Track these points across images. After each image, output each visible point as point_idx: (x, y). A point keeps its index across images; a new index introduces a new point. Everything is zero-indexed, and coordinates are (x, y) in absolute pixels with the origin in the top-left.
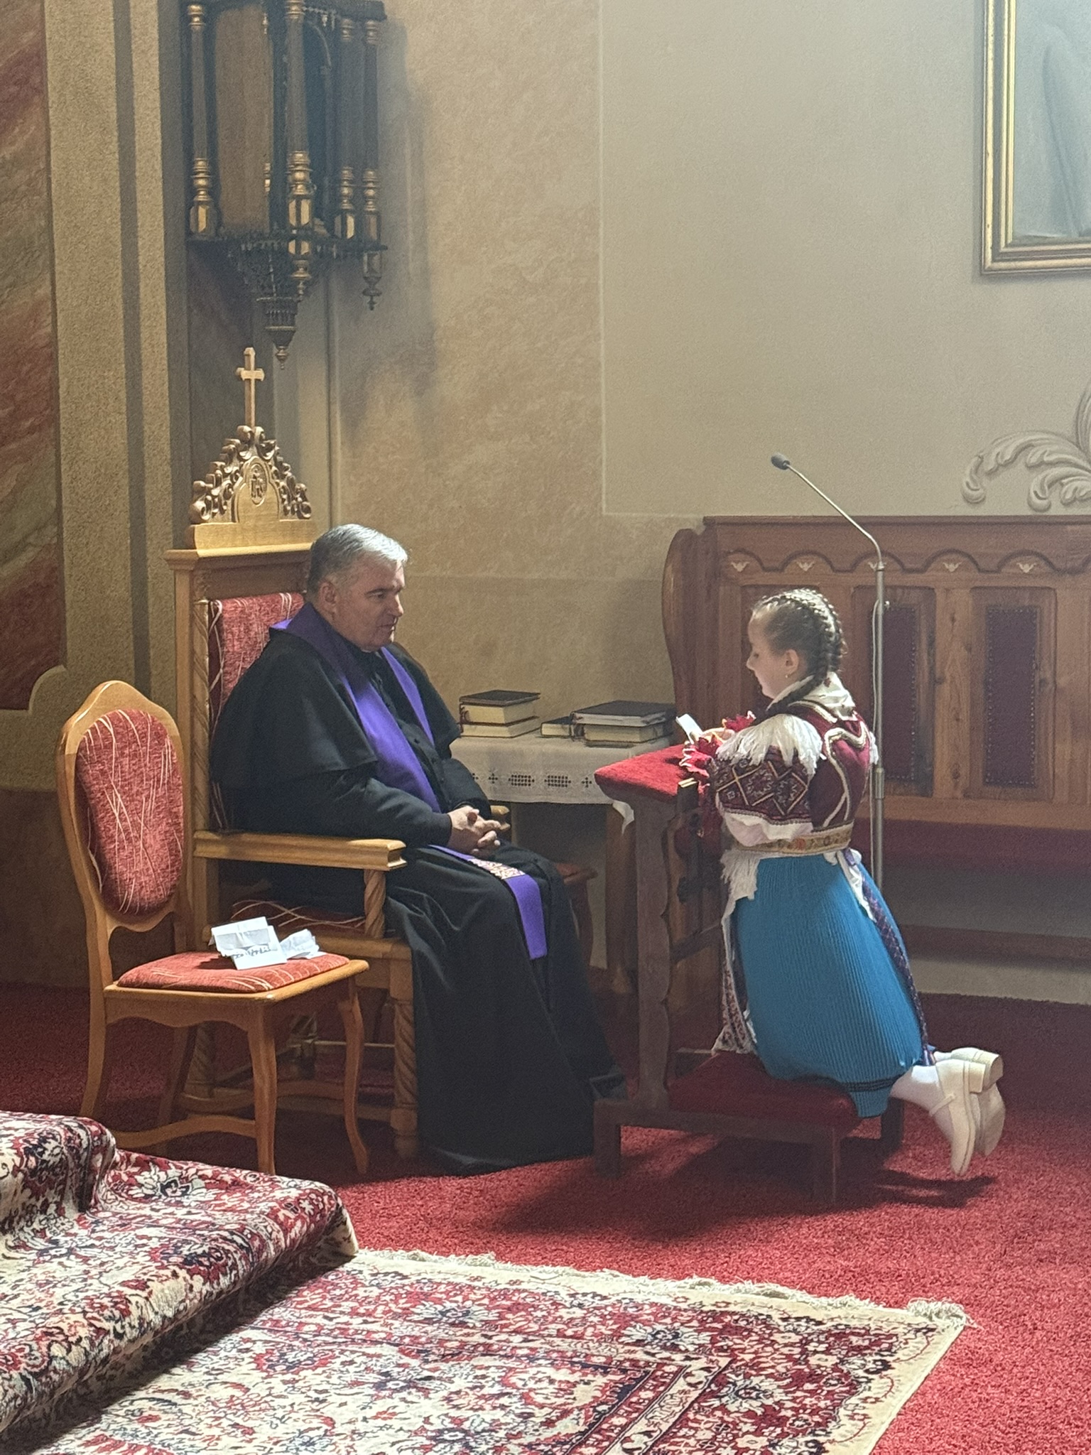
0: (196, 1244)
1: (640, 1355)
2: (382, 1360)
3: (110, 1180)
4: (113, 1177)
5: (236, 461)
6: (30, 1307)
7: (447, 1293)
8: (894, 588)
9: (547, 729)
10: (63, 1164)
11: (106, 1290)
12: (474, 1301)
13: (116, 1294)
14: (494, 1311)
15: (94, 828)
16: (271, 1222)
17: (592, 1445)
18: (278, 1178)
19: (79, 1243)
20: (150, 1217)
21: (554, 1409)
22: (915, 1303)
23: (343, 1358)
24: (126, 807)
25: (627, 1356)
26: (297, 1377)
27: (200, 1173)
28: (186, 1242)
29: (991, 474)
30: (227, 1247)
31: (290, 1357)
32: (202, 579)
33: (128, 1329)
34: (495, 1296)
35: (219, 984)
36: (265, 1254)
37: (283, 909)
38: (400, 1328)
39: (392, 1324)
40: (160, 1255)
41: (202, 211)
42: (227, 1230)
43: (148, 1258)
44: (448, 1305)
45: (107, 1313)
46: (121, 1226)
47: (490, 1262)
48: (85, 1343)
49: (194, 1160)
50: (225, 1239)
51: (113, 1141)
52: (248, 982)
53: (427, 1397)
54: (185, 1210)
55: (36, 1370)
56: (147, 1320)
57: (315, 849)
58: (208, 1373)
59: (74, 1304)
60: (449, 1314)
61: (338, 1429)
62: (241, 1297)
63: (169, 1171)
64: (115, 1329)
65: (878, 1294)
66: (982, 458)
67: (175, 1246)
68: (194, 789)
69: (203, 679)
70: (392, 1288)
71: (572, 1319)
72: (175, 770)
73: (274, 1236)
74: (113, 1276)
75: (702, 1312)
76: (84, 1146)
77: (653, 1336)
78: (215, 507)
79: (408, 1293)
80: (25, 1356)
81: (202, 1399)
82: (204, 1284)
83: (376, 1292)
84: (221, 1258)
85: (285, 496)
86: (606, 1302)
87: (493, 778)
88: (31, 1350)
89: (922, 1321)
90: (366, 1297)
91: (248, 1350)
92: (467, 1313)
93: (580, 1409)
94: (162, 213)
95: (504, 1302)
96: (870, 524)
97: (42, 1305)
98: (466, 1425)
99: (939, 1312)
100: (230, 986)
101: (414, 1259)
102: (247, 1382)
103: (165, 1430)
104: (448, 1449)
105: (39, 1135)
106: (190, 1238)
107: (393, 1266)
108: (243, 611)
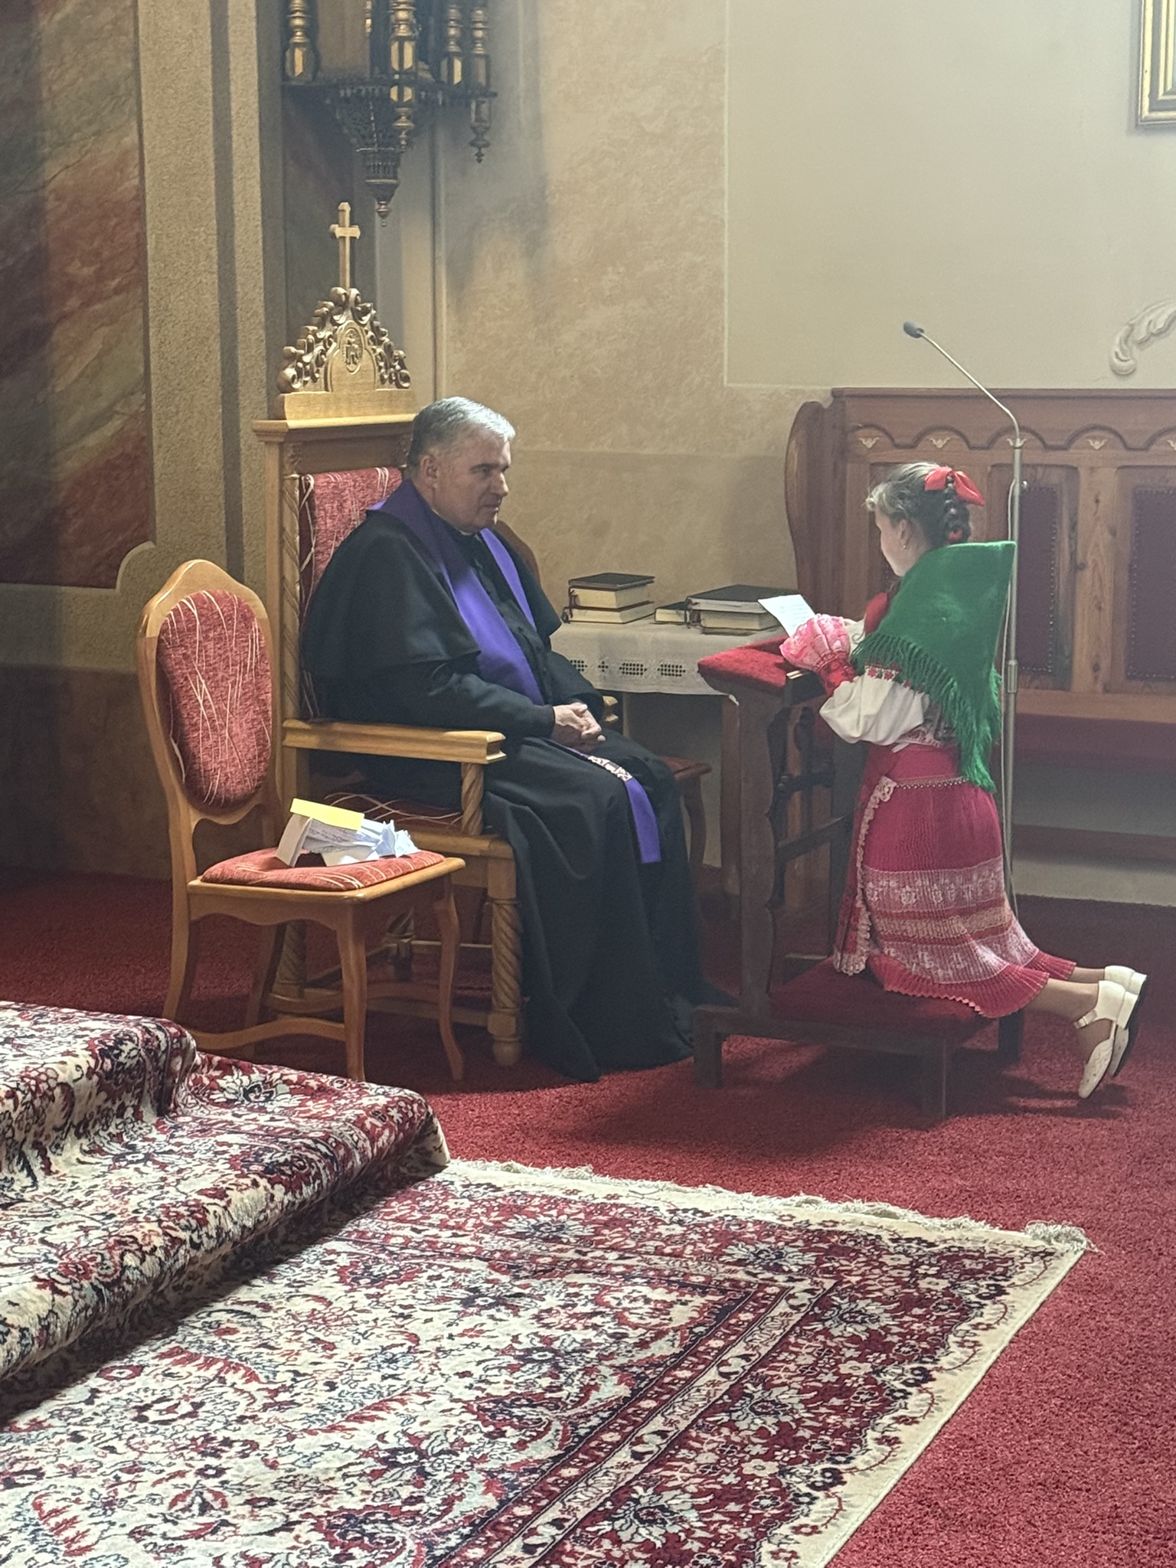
0: (278, 1152)
1: (741, 1275)
2: (471, 1276)
3: (191, 1083)
4: (193, 1081)
5: (329, 325)
6: (103, 1214)
7: (541, 1206)
8: (1031, 466)
9: (662, 615)
10: (140, 1066)
11: (182, 1198)
12: (569, 1216)
13: (193, 1203)
14: (589, 1227)
15: (177, 715)
16: (357, 1130)
17: (688, 1368)
18: (367, 1085)
19: (157, 1149)
20: (231, 1123)
21: (649, 1329)
22: (1034, 1226)
23: (430, 1272)
24: (211, 693)
25: (727, 1275)
26: (382, 1292)
27: (285, 1078)
28: (268, 1150)
29: (1142, 343)
30: (310, 1156)
31: (376, 1270)
32: (292, 452)
33: (205, 1239)
34: (592, 1210)
35: (307, 881)
36: (350, 1164)
37: (376, 803)
38: (491, 1242)
39: (482, 1238)
40: (241, 1164)
41: (299, 54)
42: (311, 1138)
43: (228, 1166)
44: (542, 1219)
45: (183, 1222)
46: (201, 1131)
47: (588, 1175)
48: (160, 1253)
49: (279, 1065)
50: (308, 1147)
51: (193, 1043)
52: (337, 880)
53: (516, 1314)
54: (268, 1117)
55: (108, 1280)
56: (225, 1230)
57: (409, 740)
58: (289, 1285)
59: (150, 1213)
60: (542, 1229)
61: (422, 1347)
62: (326, 1206)
63: (252, 1076)
64: (191, 1239)
65: (995, 1215)
66: (1132, 326)
67: (256, 1153)
68: (283, 674)
69: (293, 558)
70: (484, 1200)
71: (670, 1236)
72: (263, 655)
73: (360, 1144)
74: (190, 1184)
75: (808, 1231)
76: (163, 1048)
77: (756, 1255)
78: (307, 376)
79: (500, 1206)
80: (97, 1265)
81: (282, 1313)
82: (286, 1194)
84: (304, 1167)
85: (382, 364)
86: (707, 1219)
87: (602, 668)
88: (103, 1259)
89: (1040, 1245)
90: (457, 1210)
91: (332, 1262)
92: (561, 1228)
93: (676, 1330)
94: (255, 55)
95: (601, 1217)
96: (1008, 397)
97: (116, 1212)
98: (556, 1345)
99: (1059, 1235)
100: (317, 883)
101: (508, 1170)
102: (329, 1295)
103: (243, 1344)
104: (536, 1369)
105: (116, 1036)
106: (272, 1146)
107: (485, 1178)
108: (336, 487)
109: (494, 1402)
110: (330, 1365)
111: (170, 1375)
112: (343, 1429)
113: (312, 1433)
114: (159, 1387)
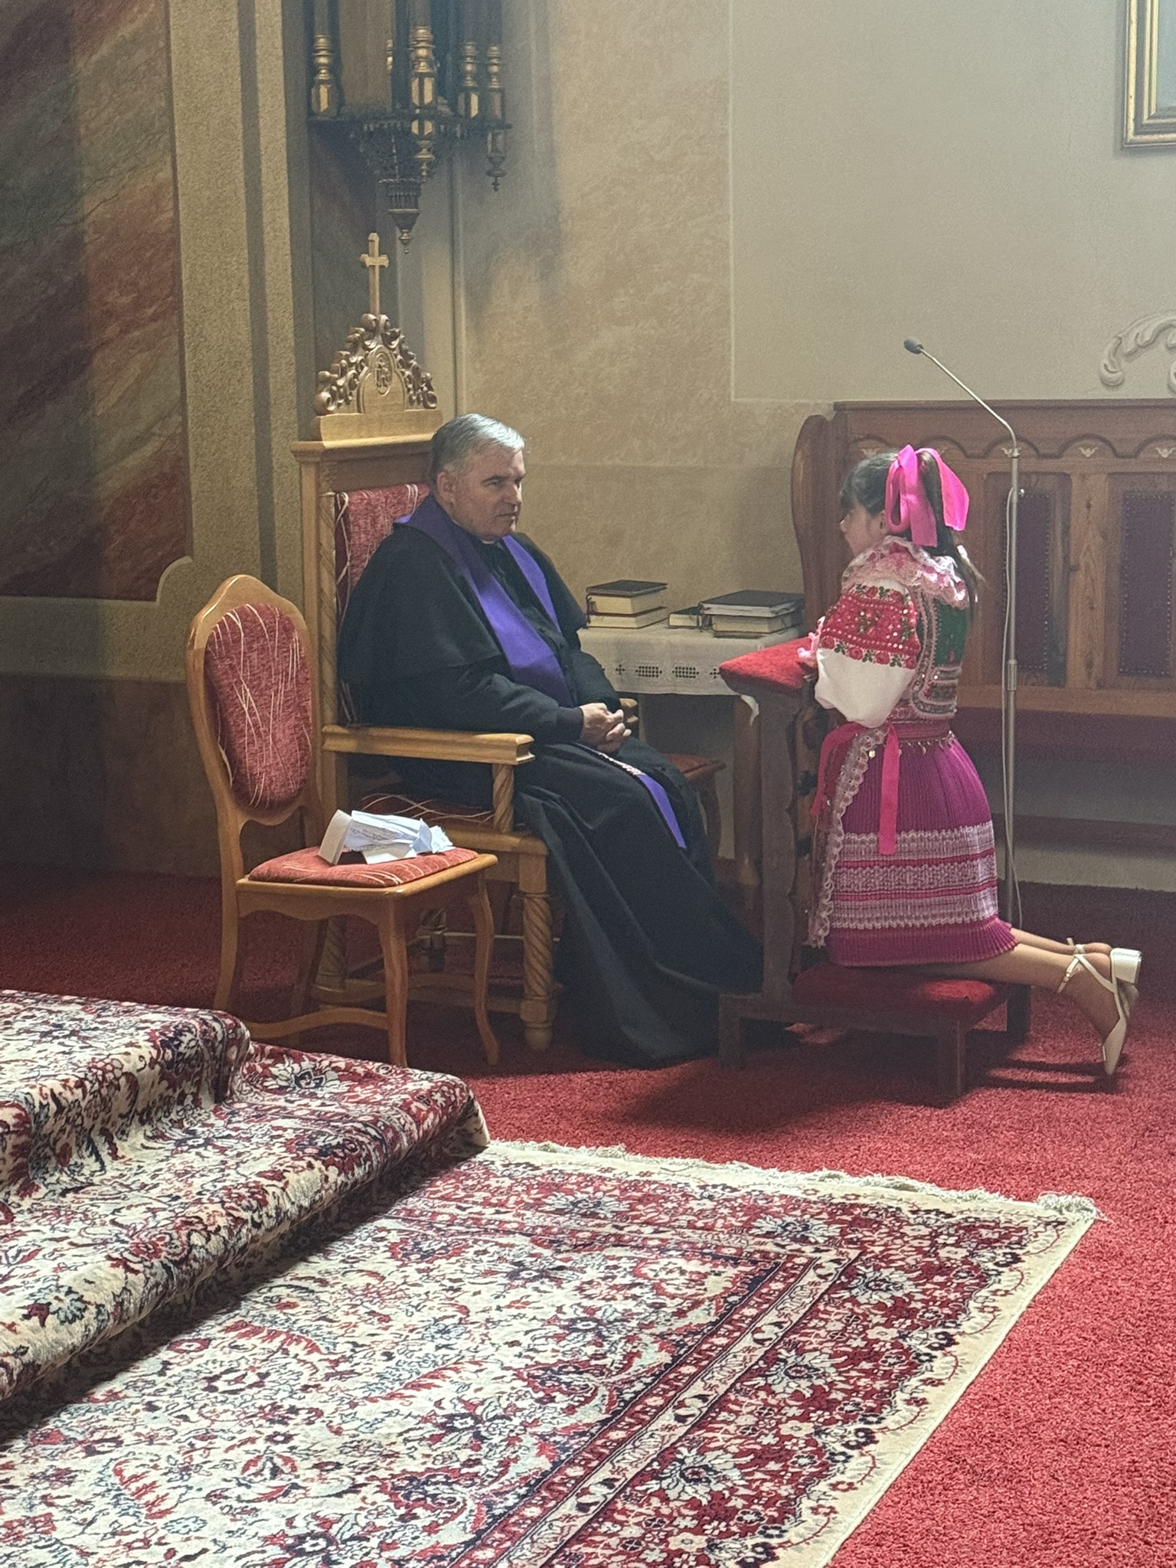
0: (330, 1135)
1: (770, 1247)
2: (515, 1250)
3: (245, 1071)
4: (248, 1069)
5: (361, 350)
6: (169, 1196)
7: (578, 1184)
8: (1028, 474)
9: (675, 620)
10: (199, 1055)
11: (243, 1180)
12: (605, 1193)
13: (253, 1185)
14: (624, 1202)
15: (224, 722)
16: (404, 1114)
17: (724, 1336)
18: (410, 1071)
19: (216, 1134)
20: (285, 1109)
21: (686, 1299)
22: (1046, 1197)
23: (476, 1248)
24: (255, 702)
25: (757, 1247)
26: (431, 1266)
27: (333, 1065)
28: (322, 1133)
29: (1130, 356)
30: (361, 1139)
31: (425, 1246)
32: (327, 472)
33: (265, 1219)
34: (626, 1187)
35: (349, 878)
36: (398, 1146)
37: (411, 802)
38: (532, 1218)
39: (524, 1215)
40: (296, 1146)
41: (324, 91)
42: (361, 1122)
43: (284, 1149)
44: (580, 1196)
45: (244, 1203)
46: (256, 1117)
47: (620, 1153)
48: (224, 1233)
49: (327, 1053)
50: (359, 1130)
51: (248, 1034)
52: (378, 877)
53: (559, 1287)
54: (319, 1102)
55: (177, 1258)
56: (284, 1210)
57: (444, 743)
58: (343, 1261)
59: (213, 1194)
60: (580, 1205)
61: (473, 1318)
62: (375, 1187)
63: (303, 1064)
64: (252, 1219)
65: (1008, 1187)
66: (1120, 339)
67: (310, 1137)
68: (322, 682)
69: (330, 572)
70: (523, 1179)
71: (702, 1211)
72: (304, 666)
73: (407, 1128)
74: (250, 1167)
75: (831, 1204)
76: (219, 1039)
77: (784, 1228)
78: (341, 398)
79: (539, 1184)
80: (165, 1245)
81: (338, 1287)
82: (339, 1175)
83: (508, 1182)
84: (354, 1150)
85: (410, 386)
86: (736, 1194)
87: (620, 670)
88: (172, 1239)
89: (1052, 1215)
90: (499, 1188)
91: (382, 1239)
92: (598, 1204)
93: (711, 1299)
94: (283, 93)
95: (635, 1194)
96: (1004, 408)
97: (181, 1194)
98: (599, 1315)
99: (1070, 1205)
100: (360, 880)
101: (546, 1150)
102: (382, 1270)
103: (303, 1317)
104: (581, 1338)
105: (175, 1027)
106: (325, 1130)
107: (523, 1157)
108: (369, 503)
109: (542, 1369)
110: (387, 1336)
111: (237, 1347)
112: (402, 1396)
113: (373, 1400)
114: (226, 1359)
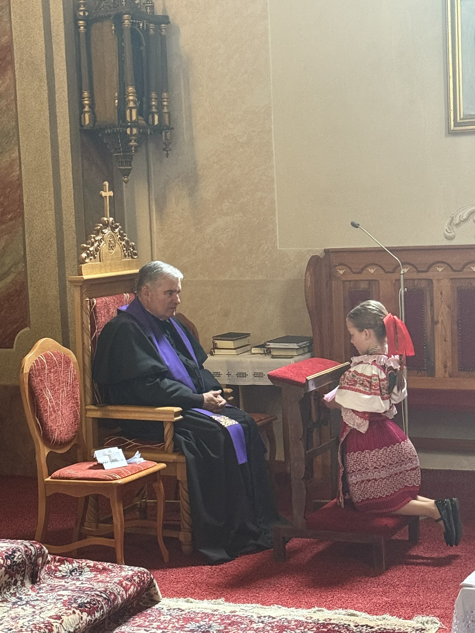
0: (84, 598)
4: (47, 568)
5: (101, 234)
6: (7, 629)
7: (202, 617)
8: (414, 280)
9: (254, 350)
10: (23, 562)
11: (42, 620)
12: (214, 621)
13: (46, 622)
14: (222, 626)
15: (38, 406)
16: (119, 587)
18: (124, 566)
19: (31, 599)
20: (64, 586)
22: (417, 617)
24: (53, 396)
27: (88, 565)
28: (80, 597)
29: (457, 225)
30: (98, 599)
32: (86, 289)
34: (223, 618)
35: (96, 476)
36: (116, 602)
40: (67, 604)
41: (87, 115)
42: (99, 591)
43: (62, 605)
44: (202, 623)
45: (42, 631)
46: (51, 590)
47: (222, 602)
49: (86, 559)
50: (97, 595)
51: (47, 551)
52: (109, 475)
54: (80, 582)
57: (141, 412)
59: (28, 627)
60: (202, 627)
62: (107, 621)
63: (73, 564)
65: (401, 613)
66: (452, 217)
67: (75, 599)
68: (85, 386)
69: (88, 335)
70: (176, 616)
71: (258, 628)
72: (75, 378)
73: (120, 593)
74: (46, 614)
75: (318, 624)
76: (33, 554)
78: (91, 256)
79: (184, 618)
82: (88, 616)
83: (169, 617)
84: (96, 604)
85: (125, 249)
86: (274, 620)
87: (229, 374)
89: (420, 626)
90: (165, 620)
92: (210, 627)
94: (68, 117)
95: (228, 621)
97: (13, 628)
99: (428, 621)
100: (101, 477)
101: (188, 602)
105: (12, 549)
106: (82, 595)
107: (177, 606)
108: (106, 303)
